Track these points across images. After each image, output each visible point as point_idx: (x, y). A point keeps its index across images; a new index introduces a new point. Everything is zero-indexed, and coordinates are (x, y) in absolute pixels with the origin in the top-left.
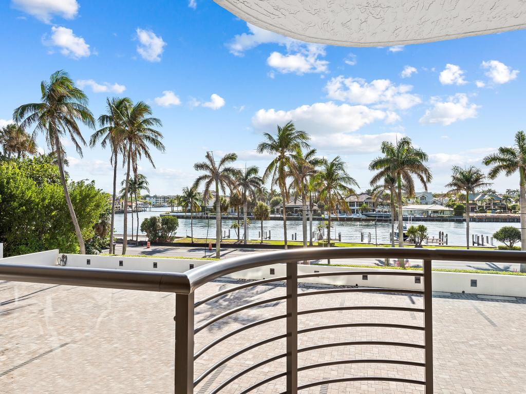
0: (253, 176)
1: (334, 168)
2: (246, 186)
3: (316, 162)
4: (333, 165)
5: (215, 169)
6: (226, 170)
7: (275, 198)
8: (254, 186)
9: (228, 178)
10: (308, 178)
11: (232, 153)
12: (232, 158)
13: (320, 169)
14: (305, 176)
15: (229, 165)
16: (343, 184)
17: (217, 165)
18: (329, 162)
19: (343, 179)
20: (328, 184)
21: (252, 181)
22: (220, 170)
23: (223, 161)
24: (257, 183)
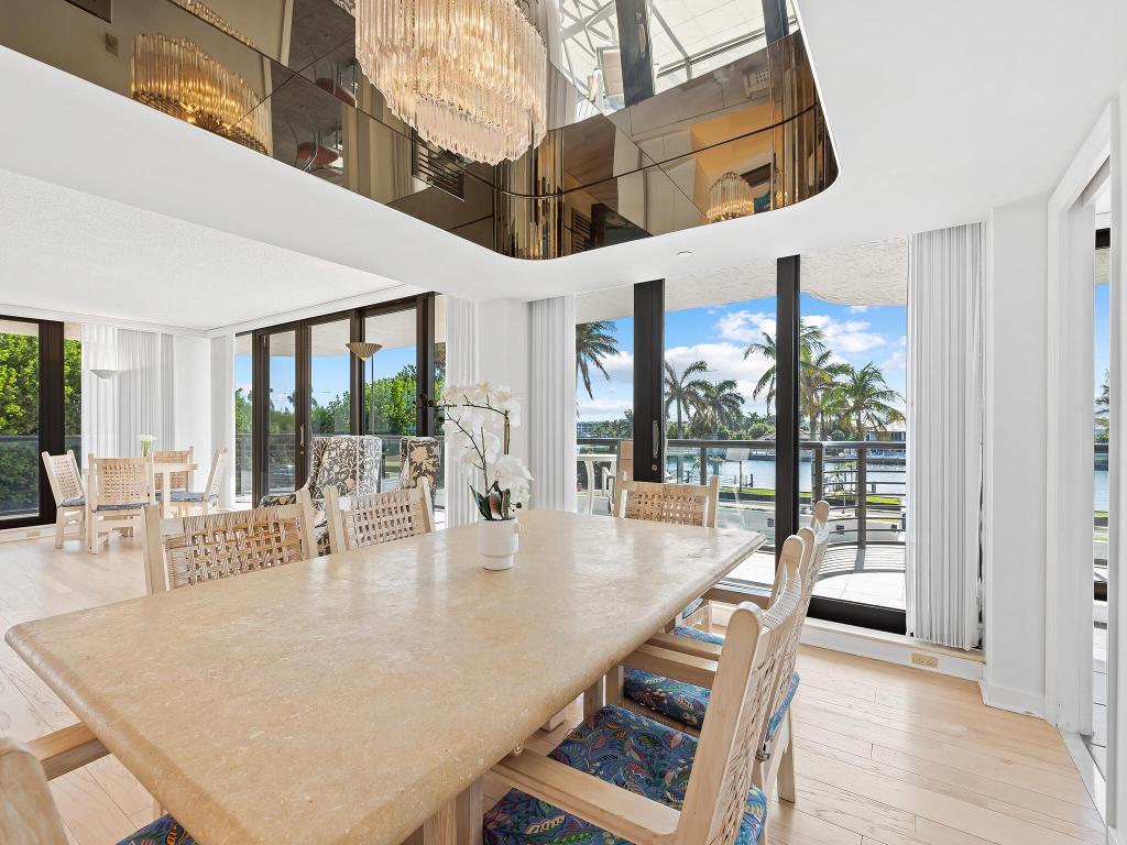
0: (727, 391)
1: (867, 378)
2: (716, 405)
3: (834, 370)
4: (864, 374)
5: (676, 383)
6: (694, 384)
7: (755, 426)
8: (729, 406)
9: (695, 394)
10: (820, 393)
11: (699, 360)
12: (701, 367)
13: (843, 379)
14: (815, 390)
15: (696, 376)
16: (881, 401)
17: (679, 379)
18: (858, 371)
19: (883, 394)
20: (856, 403)
21: (725, 399)
22: (684, 385)
23: (687, 372)
24: (734, 403)
